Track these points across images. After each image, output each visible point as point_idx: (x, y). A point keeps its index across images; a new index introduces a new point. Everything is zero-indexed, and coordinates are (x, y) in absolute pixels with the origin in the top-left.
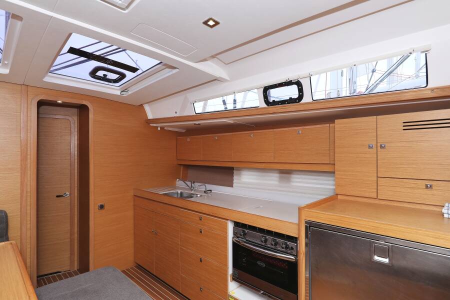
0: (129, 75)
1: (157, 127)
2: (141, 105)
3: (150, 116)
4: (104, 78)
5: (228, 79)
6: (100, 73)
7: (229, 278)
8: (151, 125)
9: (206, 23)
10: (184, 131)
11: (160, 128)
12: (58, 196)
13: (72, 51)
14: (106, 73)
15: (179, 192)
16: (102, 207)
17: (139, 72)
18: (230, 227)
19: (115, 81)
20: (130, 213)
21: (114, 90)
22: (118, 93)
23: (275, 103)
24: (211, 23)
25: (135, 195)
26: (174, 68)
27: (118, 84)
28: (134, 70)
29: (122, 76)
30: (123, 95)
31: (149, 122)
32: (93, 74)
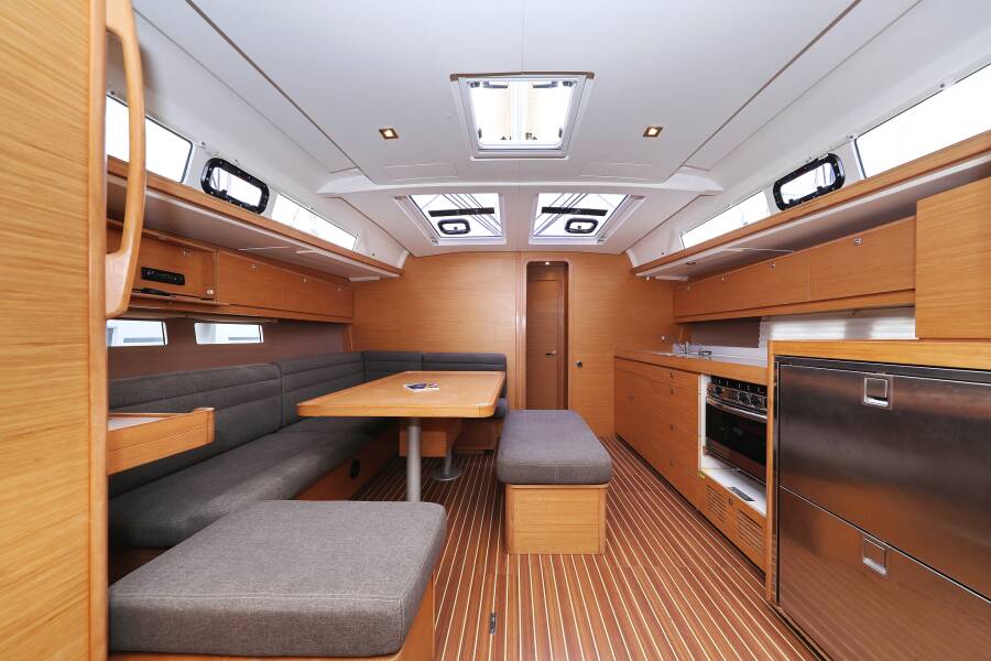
0: (601, 220)
1: (645, 278)
2: (624, 253)
3: (635, 264)
4: (579, 231)
5: (722, 189)
6: (574, 226)
7: (701, 451)
8: (638, 275)
9: (646, 135)
10: (686, 279)
11: (650, 278)
12: (547, 354)
13: (545, 210)
14: (580, 224)
16: (580, 364)
17: (608, 215)
18: (704, 384)
19: (590, 231)
20: (611, 376)
21: (590, 241)
22: (595, 243)
23: (793, 203)
24: (653, 132)
25: (616, 357)
26: (642, 197)
27: (593, 234)
28: (602, 213)
29: (595, 223)
30: (601, 243)
31: (634, 271)
32: (567, 228)
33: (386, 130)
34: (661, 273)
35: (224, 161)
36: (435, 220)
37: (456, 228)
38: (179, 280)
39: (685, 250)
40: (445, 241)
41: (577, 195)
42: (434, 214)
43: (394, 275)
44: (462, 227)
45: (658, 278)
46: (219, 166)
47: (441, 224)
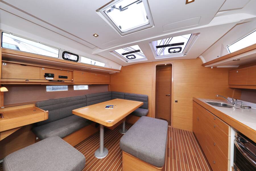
0: (183, 47)
1: (210, 67)
2: (199, 58)
3: (204, 62)
4: (175, 52)
6: (172, 50)
8: (206, 66)
11: (213, 67)
12: (166, 95)
14: (174, 49)
15: (222, 103)
16: (176, 101)
17: (185, 44)
19: (179, 51)
21: (181, 55)
22: (183, 56)
25: (193, 100)
27: (181, 52)
28: (183, 44)
29: (181, 48)
30: (185, 56)
31: (204, 65)
32: (169, 52)
33: (95, 35)
34: (220, 65)
35: (66, 52)
36: (125, 56)
37: (132, 57)
38: (66, 77)
39: (231, 54)
40: (130, 61)
41: (168, 39)
42: (123, 54)
43: (118, 72)
44: (133, 57)
45: (217, 67)
46: (66, 53)
47: (127, 57)
